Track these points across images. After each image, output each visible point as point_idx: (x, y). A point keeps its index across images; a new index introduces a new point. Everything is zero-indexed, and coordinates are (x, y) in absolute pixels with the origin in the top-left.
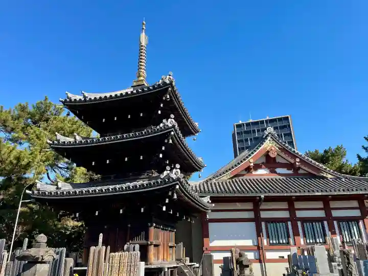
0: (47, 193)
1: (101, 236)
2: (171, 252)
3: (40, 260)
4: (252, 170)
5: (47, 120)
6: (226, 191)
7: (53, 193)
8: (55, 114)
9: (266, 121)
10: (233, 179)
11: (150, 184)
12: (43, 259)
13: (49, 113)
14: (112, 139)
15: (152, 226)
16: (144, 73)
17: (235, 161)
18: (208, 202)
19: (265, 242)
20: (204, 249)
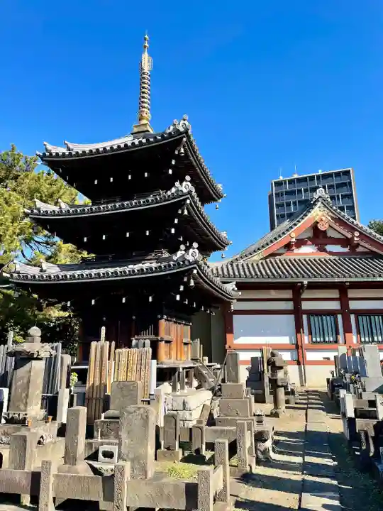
0: (29, 276)
1: (103, 330)
2: (186, 349)
3: (35, 356)
4: (294, 248)
5: (16, 178)
6: (256, 275)
7: (37, 277)
8: (26, 170)
9: (318, 177)
10: (268, 260)
11: (160, 267)
12: (38, 355)
13: (18, 168)
14: (108, 208)
15: (162, 318)
16: (147, 114)
17: (270, 236)
18: (233, 289)
19: (306, 339)
20: (227, 347)
